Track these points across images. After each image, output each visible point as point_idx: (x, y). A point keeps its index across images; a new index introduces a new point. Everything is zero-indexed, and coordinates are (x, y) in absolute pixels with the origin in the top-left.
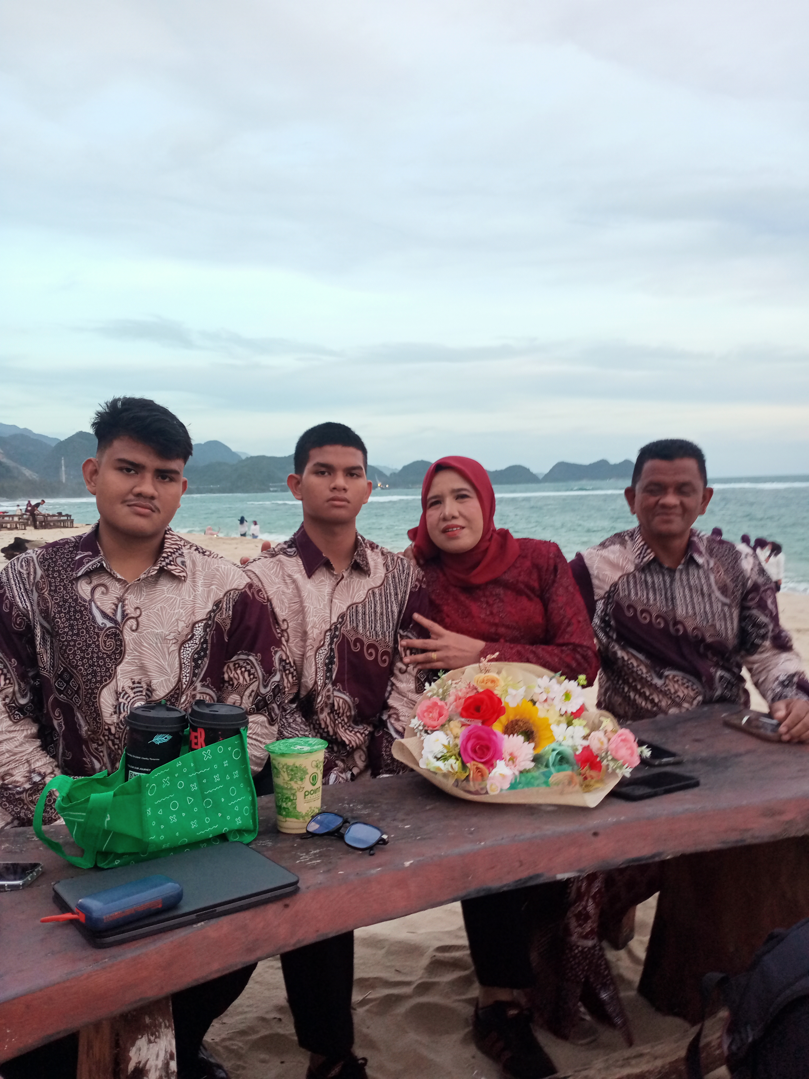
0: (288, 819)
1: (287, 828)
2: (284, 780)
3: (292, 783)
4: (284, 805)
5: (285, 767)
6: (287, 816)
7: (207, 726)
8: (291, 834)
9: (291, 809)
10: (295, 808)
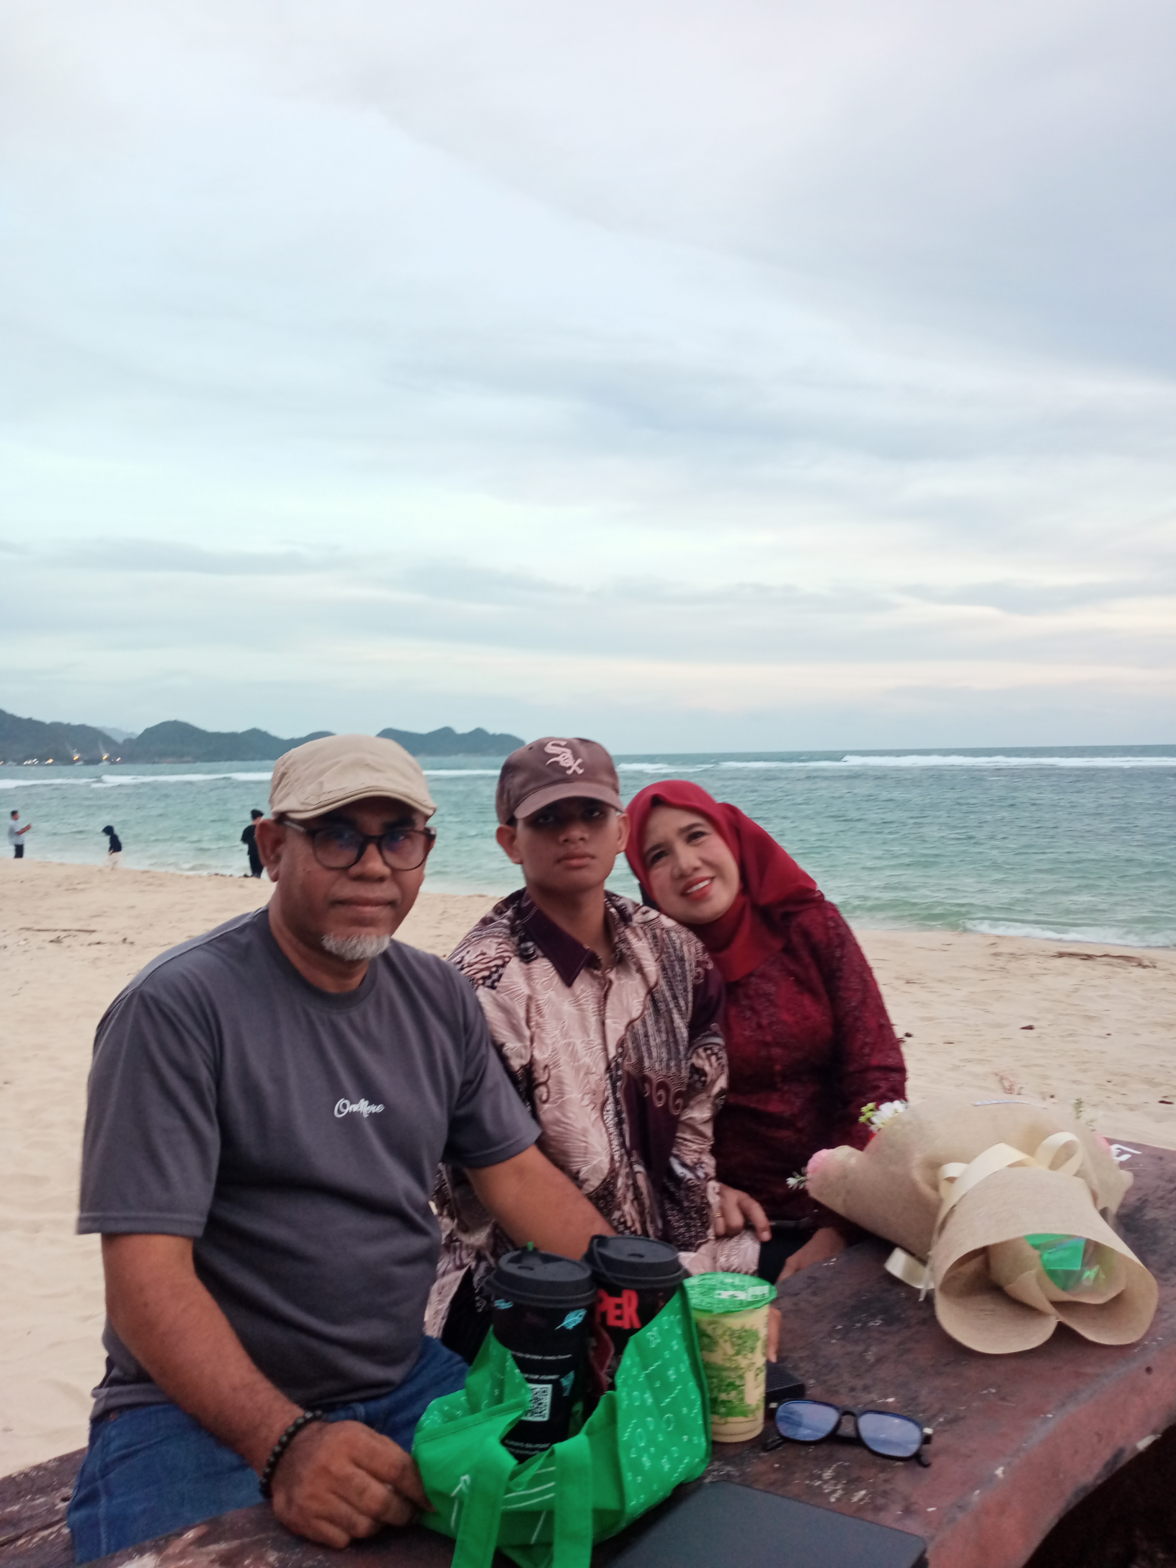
0: (730, 1419)
1: (726, 1435)
2: (725, 1354)
3: (739, 1357)
4: (723, 1396)
5: (728, 1333)
6: (729, 1414)
7: (643, 1287)
8: (736, 1443)
9: (736, 1402)
10: (742, 1399)
